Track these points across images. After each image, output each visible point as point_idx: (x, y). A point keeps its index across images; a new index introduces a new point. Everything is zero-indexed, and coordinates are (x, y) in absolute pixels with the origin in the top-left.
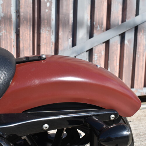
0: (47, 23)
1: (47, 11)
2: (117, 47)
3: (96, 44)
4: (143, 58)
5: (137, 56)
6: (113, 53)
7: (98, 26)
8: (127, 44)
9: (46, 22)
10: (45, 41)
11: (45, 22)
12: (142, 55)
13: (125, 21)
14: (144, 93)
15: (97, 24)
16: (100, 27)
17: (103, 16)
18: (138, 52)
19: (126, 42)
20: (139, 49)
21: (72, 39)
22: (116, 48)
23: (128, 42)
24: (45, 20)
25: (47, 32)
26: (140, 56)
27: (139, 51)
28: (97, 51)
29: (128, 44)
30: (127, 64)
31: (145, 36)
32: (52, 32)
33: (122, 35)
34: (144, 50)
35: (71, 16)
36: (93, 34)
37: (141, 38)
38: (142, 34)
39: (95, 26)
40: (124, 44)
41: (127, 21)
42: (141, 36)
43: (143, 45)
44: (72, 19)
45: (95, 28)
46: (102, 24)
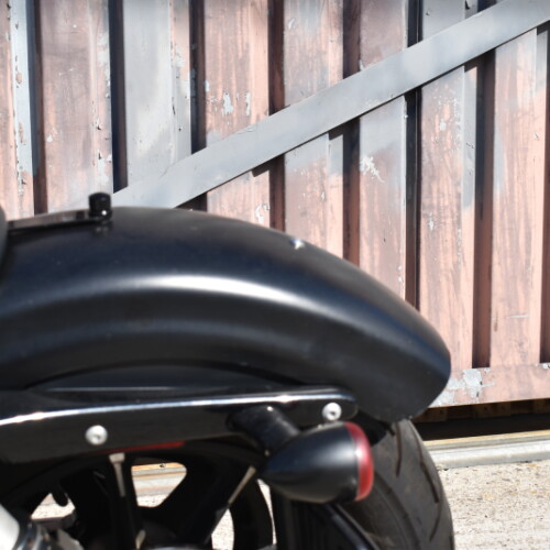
2: (323, 190)
3: (220, 179)
4: (455, 235)
5: (426, 226)
6: (304, 213)
7: (227, 98)
8: (369, 173)
12: (449, 221)
13: (359, 70)
14: (473, 394)
15: (220, 91)
16: (232, 104)
17: (246, 51)
18: (431, 207)
19: (366, 162)
20: (435, 195)
21: (110, 157)
22: (318, 193)
23: (376, 163)
26: (438, 223)
27: (435, 202)
29: (376, 173)
30: (377, 263)
31: (461, 136)
32: (20, 132)
33: (349, 133)
34: (459, 196)
35: (100, 56)
36: (204, 133)
37: (439, 143)
38: (443, 126)
39: (210, 99)
40: (359, 173)
41: (366, 69)
42: (442, 134)
43: (454, 176)
44: (108, 73)
45: (209, 108)
46: (243, 89)
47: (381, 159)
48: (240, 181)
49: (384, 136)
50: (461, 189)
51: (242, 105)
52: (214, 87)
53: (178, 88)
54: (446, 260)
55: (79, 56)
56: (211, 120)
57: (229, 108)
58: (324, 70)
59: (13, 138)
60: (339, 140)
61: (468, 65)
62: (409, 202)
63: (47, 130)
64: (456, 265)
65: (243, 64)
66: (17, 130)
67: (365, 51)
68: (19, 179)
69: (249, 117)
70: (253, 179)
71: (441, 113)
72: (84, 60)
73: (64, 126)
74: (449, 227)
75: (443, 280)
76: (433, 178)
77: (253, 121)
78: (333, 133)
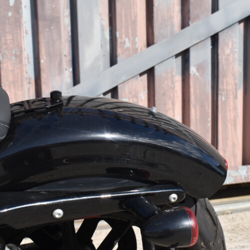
0: (13, 39)
1: (10, 14)
2: (173, 83)
3: (124, 79)
4: (235, 103)
5: (221, 99)
6: (164, 94)
7: (127, 40)
8: (194, 74)
9: (11, 38)
10: (11, 78)
11: (8, 38)
12: (232, 96)
13: (189, 25)
14: (243, 178)
15: (124, 36)
16: (129, 42)
17: (136, 17)
18: (223, 90)
19: (193, 70)
20: (225, 84)
21: (71, 69)
22: (170, 84)
23: (198, 70)
24: (8, 35)
25: (14, 58)
26: (227, 98)
27: (225, 87)
28: (127, 92)
29: (197, 74)
30: (198, 117)
31: (236, 56)
32: (28, 58)
33: (185, 55)
34: (236, 84)
35: (66, 21)
36: (116, 57)
37: (227, 59)
38: (228, 51)
39: (119, 41)
40: (189, 75)
41: (192, 25)
42: (228, 55)
43: (233, 75)
44: (69, 29)
45: (118, 45)
46: (135, 35)
47: (200, 68)
48: (134, 80)
49: (201, 57)
50: (237, 81)
51: (134, 43)
52: (121, 34)
53: (103, 36)
54: (230, 115)
55: (56, 20)
56: (119, 51)
57: (128, 44)
58: (173, 25)
59: (25, 61)
60: (180, 58)
61: (240, 22)
62: (213, 88)
63: (41, 57)
64: (235, 117)
65: (134, 23)
66: (26, 57)
67: (192, 16)
68: (28, 81)
69: (137, 49)
70: (140, 78)
71: (228, 45)
72: (59, 22)
73: (49, 55)
74: (232, 100)
75: (229, 125)
76: (224, 76)
77: (139, 50)
78: (177, 56)
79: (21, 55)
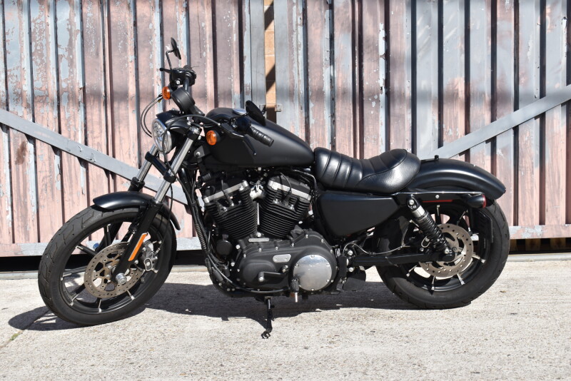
0: (373, 129)
1: (372, 112)
2: (483, 161)
3: (447, 157)
4: (531, 177)
5: (521, 174)
7: (450, 130)
8: (500, 155)
11: (370, 128)
12: (529, 172)
13: (496, 120)
14: (539, 234)
15: (448, 127)
17: (457, 114)
18: (522, 167)
19: (499, 151)
20: (524, 163)
23: (502, 152)
25: (373, 141)
26: (525, 173)
27: (524, 165)
29: (502, 155)
31: (533, 142)
33: (493, 141)
34: (533, 163)
35: (409, 117)
36: (443, 141)
37: (525, 145)
38: (526, 139)
39: (445, 130)
40: (496, 155)
41: (498, 120)
42: (526, 141)
43: (531, 156)
44: (411, 122)
45: (444, 133)
46: (456, 127)
47: (504, 150)
49: (505, 142)
50: (534, 161)
51: (455, 132)
52: (446, 126)
53: (434, 127)
54: (528, 186)
55: (402, 117)
56: (445, 137)
57: (451, 133)
58: (484, 120)
59: (380, 143)
60: (490, 144)
61: (536, 118)
62: (515, 166)
63: (391, 141)
64: (532, 188)
65: (456, 119)
67: (498, 114)
69: (457, 137)
70: (459, 157)
71: (526, 134)
72: (404, 118)
73: (396, 139)
74: (529, 175)
75: (527, 193)
76: (523, 157)
77: (459, 137)
78: (487, 141)
79: (377, 139)
